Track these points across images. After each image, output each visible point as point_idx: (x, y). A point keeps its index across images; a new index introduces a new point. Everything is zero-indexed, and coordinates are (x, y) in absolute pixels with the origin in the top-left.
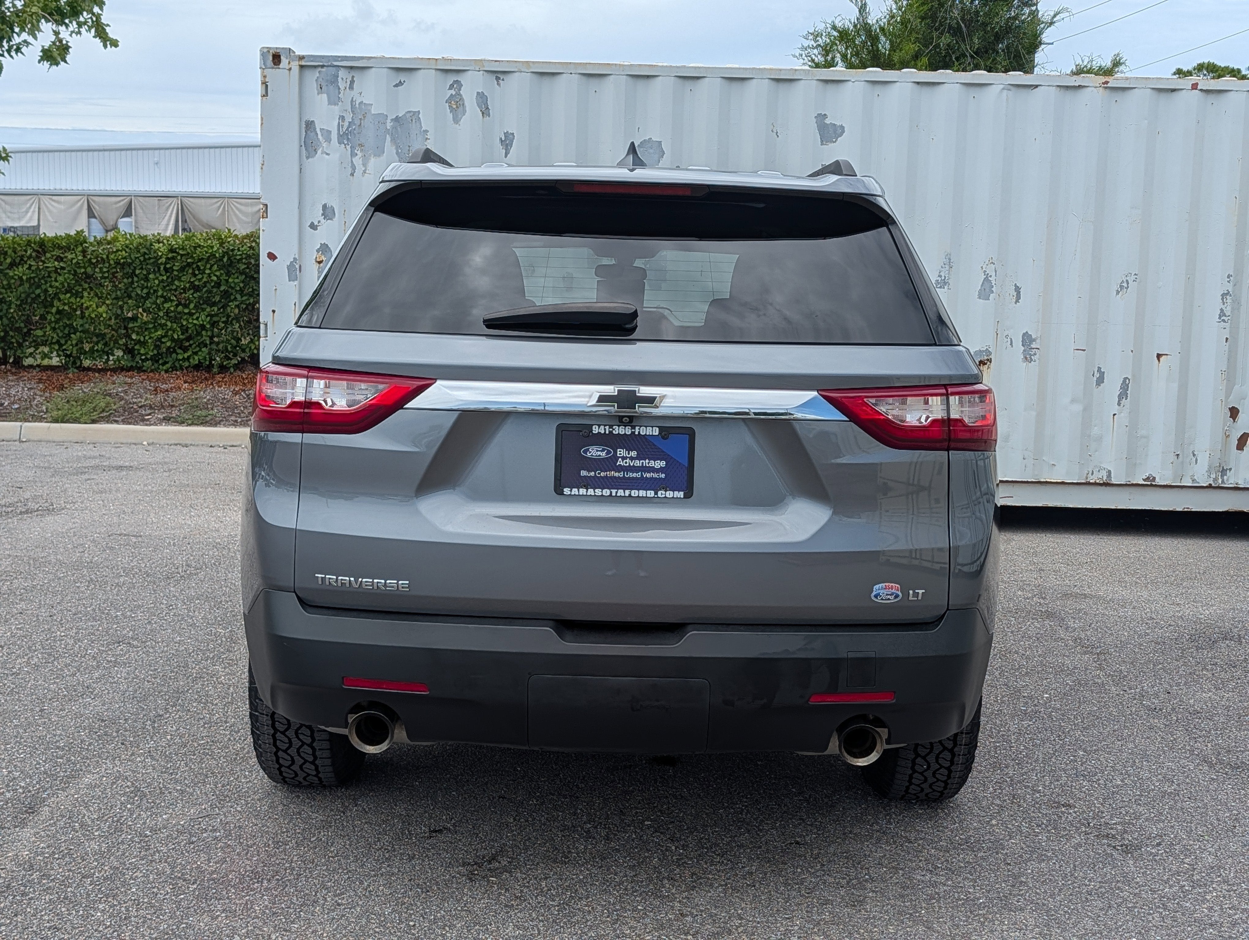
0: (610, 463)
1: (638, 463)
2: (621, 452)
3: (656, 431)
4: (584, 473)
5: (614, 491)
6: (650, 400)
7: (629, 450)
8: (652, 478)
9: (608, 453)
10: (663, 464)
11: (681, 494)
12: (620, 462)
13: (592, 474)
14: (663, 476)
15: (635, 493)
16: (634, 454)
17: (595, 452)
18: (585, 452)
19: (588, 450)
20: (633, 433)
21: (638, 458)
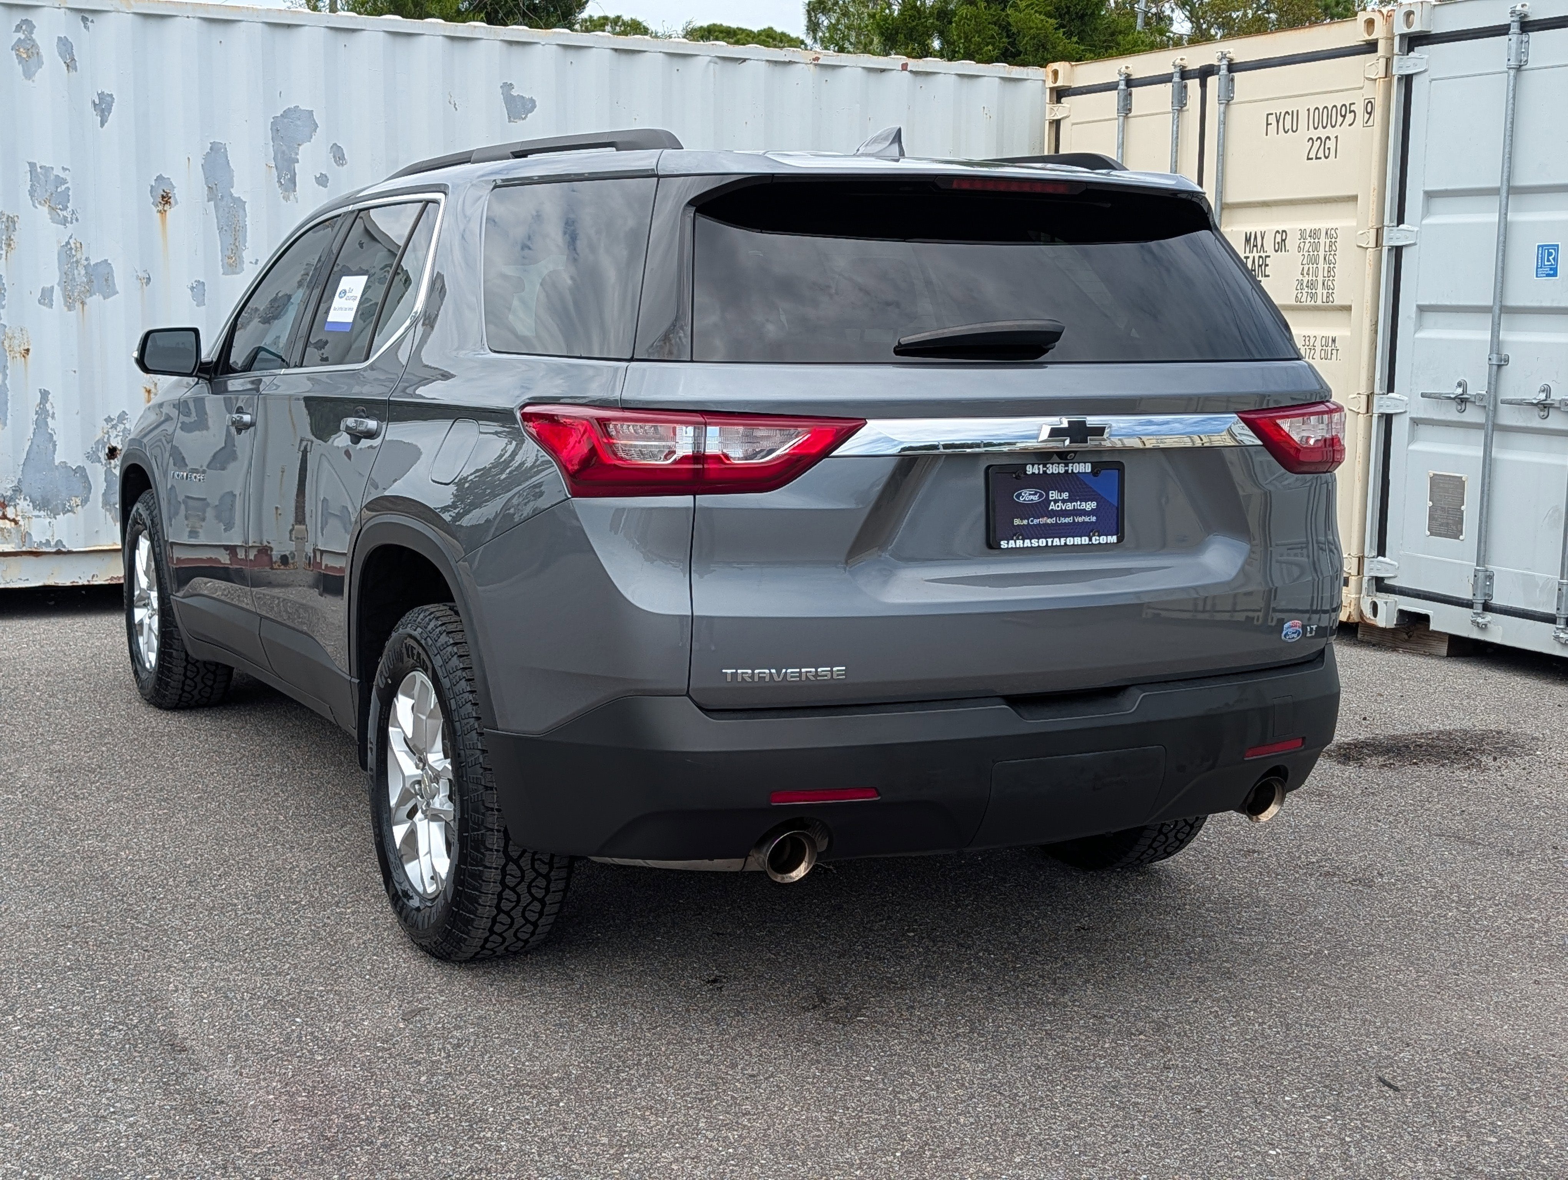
0: (1041, 509)
1: (1070, 506)
2: (1053, 495)
3: (1088, 468)
4: (1017, 522)
5: (1050, 540)
6: (1099, 431)
7: (1061, 491)
8: (1084, 522)
9: (1040, 497)
10: (1090, 506)
11: (1113, 539)
12: (1052, 506)
13: (1025, 522)
14: (1094, 519)
15: (1070, 541)
16: (1065, 495)
17: (1028, 496)
18: (1018, 496)
19: (1020, 494)
20: (1066, 471)
21: (1071, 500)
